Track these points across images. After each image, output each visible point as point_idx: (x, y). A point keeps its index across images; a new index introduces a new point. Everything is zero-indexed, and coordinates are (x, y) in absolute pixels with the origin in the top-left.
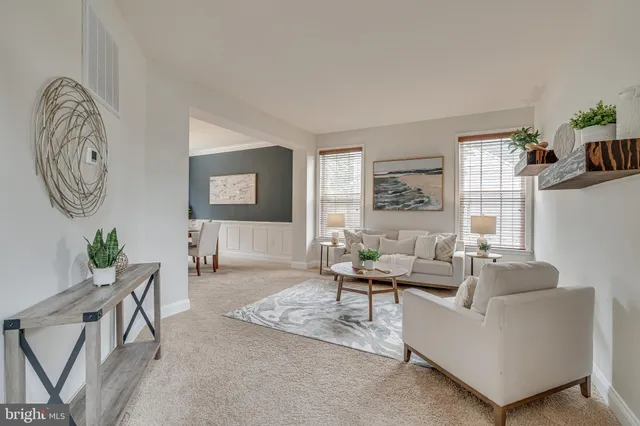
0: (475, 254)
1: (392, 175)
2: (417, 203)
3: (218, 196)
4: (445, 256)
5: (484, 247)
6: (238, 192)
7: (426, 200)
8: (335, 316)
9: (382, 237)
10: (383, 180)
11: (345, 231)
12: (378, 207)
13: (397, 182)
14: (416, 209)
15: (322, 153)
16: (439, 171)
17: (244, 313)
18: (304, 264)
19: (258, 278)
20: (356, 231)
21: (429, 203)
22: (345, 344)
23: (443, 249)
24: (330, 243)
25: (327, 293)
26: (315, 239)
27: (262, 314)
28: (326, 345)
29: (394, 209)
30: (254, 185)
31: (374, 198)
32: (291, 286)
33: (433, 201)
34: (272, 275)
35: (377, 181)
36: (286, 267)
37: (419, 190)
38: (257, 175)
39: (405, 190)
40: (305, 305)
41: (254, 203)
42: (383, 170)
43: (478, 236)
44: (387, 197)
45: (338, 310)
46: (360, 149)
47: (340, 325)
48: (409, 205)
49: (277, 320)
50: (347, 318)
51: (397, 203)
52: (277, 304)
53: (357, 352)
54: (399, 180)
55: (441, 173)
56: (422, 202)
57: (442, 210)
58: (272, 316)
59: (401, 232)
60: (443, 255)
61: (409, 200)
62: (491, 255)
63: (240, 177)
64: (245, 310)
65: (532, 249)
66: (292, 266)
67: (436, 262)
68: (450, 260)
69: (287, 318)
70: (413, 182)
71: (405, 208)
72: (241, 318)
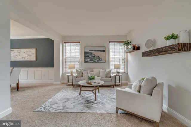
0: (115, 75)
1: (90, 52)
2: (98, 60)
3: (16, 57)
4: (109, 76)
5: (118, 73)
6: (27, 56)
7: (101, 59)
8: (83, 101)
9: (89, 71)
10: (87, 53)
11: (76, 70)
12: (86, 62)
13: (92, 54)
14: (98, 62)
15: (65, 43)
16: (104, 51)
17: (44, 108)
18: (59, 83)
19: (41, 90)
20: (79, 70)
21: (101, 60)
22: (95, 112)
23: (108, 74)
24: (70, 74)
25: (75, 93)
26: (63, 73)
27: (53, 106)
28: (88, 114)
29: (91, 62)
30: (35, 53)
31: (84, 59)
32: (58, 92)
33: (103, 60)
34: (47, 88)
35: (85, 53)
36: (52, 84)
37: (99, 56)
38: (36, 49)
39: (94, 56)
40: (69, 99)
41: (35, 60)
42: (87, 50)
43: (116, 70)
44: (89, 59)
45: (83, 99)
46: (79, 42)
47: (87, 104)
48: (95, 61)
49: (61, 108)
50: (88, 101)
51: (92, 60)
52: (57, 101)
53: (100, 114)
54: (92, 53)
55: (105, 51)
56: (99, 60)
57: (105, 62)
58: (58, 107)
59: (94, 69)
60: (108, 76)
61: (96, 59)
62: (120, 75)
63: (28, 50)
64: (44, 106)
65: (127, 72)
66: (54, 84)
67: (106, 78)
68: (110, 77)
69: (65, 106)
70: (97, 54)
71: (94, 62)
72: (44, 111)
